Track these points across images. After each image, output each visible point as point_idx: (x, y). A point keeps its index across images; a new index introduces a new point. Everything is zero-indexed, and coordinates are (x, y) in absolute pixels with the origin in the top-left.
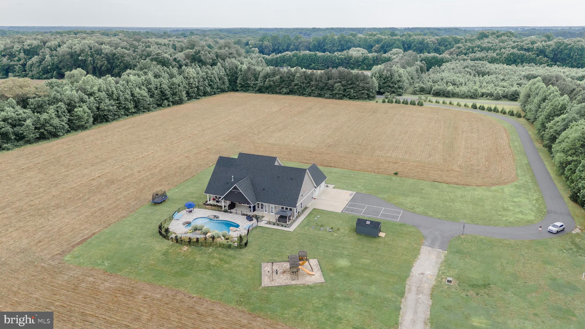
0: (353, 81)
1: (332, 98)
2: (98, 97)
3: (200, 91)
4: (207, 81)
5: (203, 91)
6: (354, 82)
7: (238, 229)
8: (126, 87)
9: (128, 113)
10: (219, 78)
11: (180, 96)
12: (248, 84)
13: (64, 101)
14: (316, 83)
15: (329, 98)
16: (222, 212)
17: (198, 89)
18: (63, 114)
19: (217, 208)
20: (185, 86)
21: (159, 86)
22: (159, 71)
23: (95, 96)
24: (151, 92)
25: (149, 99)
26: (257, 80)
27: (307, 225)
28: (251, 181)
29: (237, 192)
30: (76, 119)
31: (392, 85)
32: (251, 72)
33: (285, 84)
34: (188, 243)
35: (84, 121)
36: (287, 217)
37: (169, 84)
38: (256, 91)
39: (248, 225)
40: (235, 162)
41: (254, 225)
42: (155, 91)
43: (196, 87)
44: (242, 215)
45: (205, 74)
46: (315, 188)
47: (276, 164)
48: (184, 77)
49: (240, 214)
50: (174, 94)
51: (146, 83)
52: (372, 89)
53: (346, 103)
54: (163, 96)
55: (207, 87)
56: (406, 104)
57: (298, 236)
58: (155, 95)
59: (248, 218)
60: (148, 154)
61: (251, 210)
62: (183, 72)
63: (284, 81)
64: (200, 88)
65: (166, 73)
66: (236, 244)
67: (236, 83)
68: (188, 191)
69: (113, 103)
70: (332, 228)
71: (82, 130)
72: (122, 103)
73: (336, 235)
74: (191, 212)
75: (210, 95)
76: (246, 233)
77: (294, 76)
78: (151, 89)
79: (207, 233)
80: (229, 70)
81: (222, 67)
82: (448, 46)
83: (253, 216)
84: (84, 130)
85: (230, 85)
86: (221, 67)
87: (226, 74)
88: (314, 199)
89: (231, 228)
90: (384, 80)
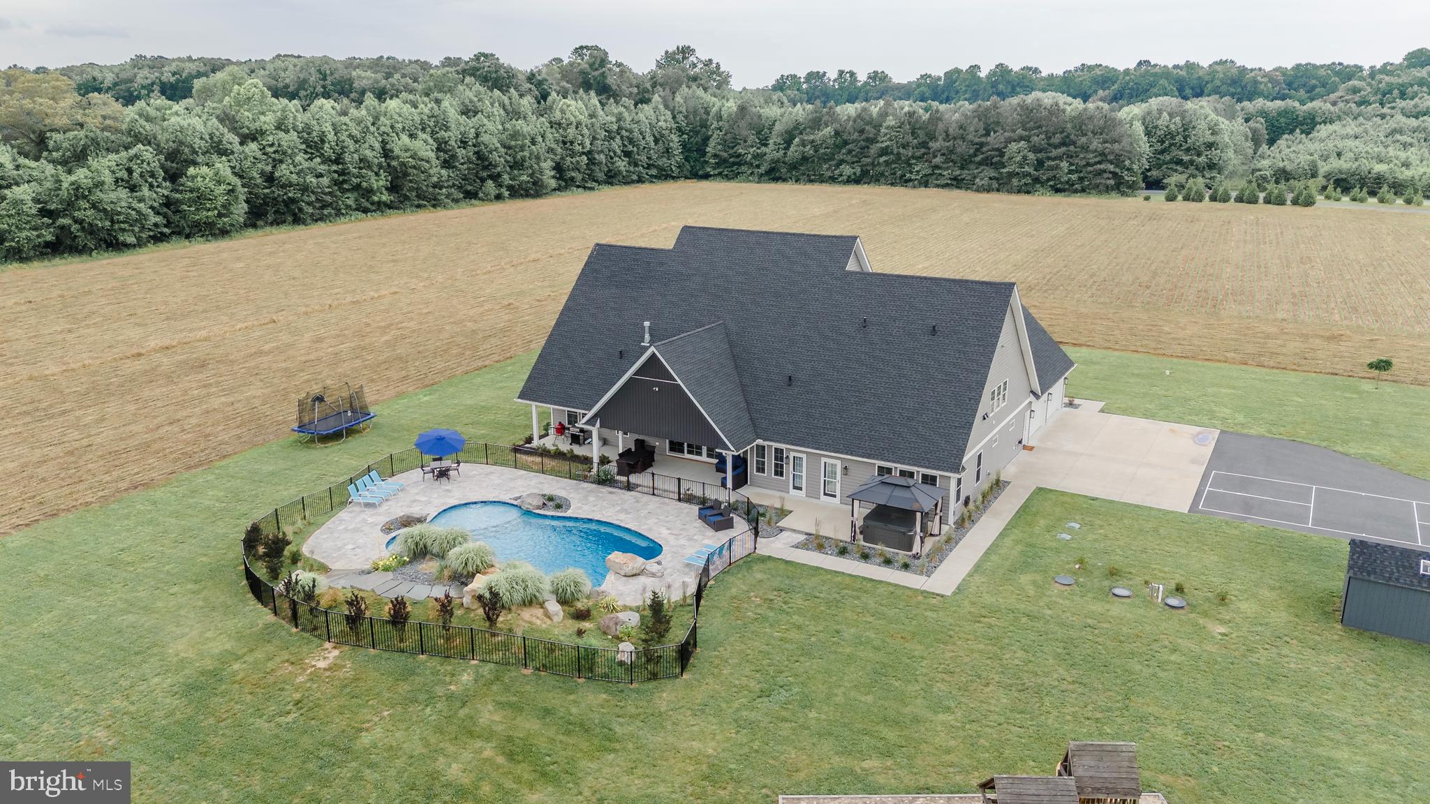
0: (1068, 137)
1: (998, 190)
2: (272, 145)
3: (596, 168)
4: (618, 139)
5: (606, 169)
6: (1072, 137)
7: (651, 565)
8: (368, 128)
9: (367, 204)
10: (654, 136)
11: (533, 174)
12: (739, 155)
13: (158, 145)
14: (947, 144)
15: (988, 191)
16: (586, 485)
17: (592, 162)
18: (146, 181)
19: (565, 466)
20: (552, 146)
21: (471, 136)
22: (476, 99)
23: (264, 142)
24: (445, 152)
25: (437, 172)
26: (766, 145)
27: (1025, 564)
28: (731, 345)
29: (657, 384)
30: (191, 202)
31: (1186, 158)
32: (750, 121)
33: (850, 152)
34: (344, 627)
35: (216, 208)
36: (913, 512)
37: (504, 136)
38: (762, 175)
39: (707, 546)
40: (662, 264)
41: (739, 551)
42: (458, 150)
43: (583, 153)
44: (679, 500)
45: (614, 119)
46: (1032, 398)
47: (851, 266)
48: (550, 122)
49: (671, 495)
50: (517, 165)
51: (432, 124)
52: (1130, 159)
53: (1043, 203)
54: (485, 168)
55: (617, 159)
56: (1250, 203)
57: (990, 626)
58: (458, 161)
59: (709, 512)
60: (376, 295)
61: (725, 478)
62: (551, 108)
63: (846, 143)
64: (597, 156)
65: (497, 104)
66: (626, 647)
67: (704, 154)
68: (469, 402)
69: (323, 168)
70: (1179, 589)
71: (210, 238)
72: (349, 173)
73: (1222, 630)
74: (443, 474)
75: (627, 182)
76: (692, 589)
77: (877, 126)
78: (446, 143)
79: (473, 576)
80: (686, 117)
81: (666, 107)
82: (1318, 90)
83: (733, 508)
84: (213, 235)
85: (687, 159)
86: (661, 107)
87: (674, 126)
88: (1025, 447)
89: (616, 557)
90: (1162, 142)
